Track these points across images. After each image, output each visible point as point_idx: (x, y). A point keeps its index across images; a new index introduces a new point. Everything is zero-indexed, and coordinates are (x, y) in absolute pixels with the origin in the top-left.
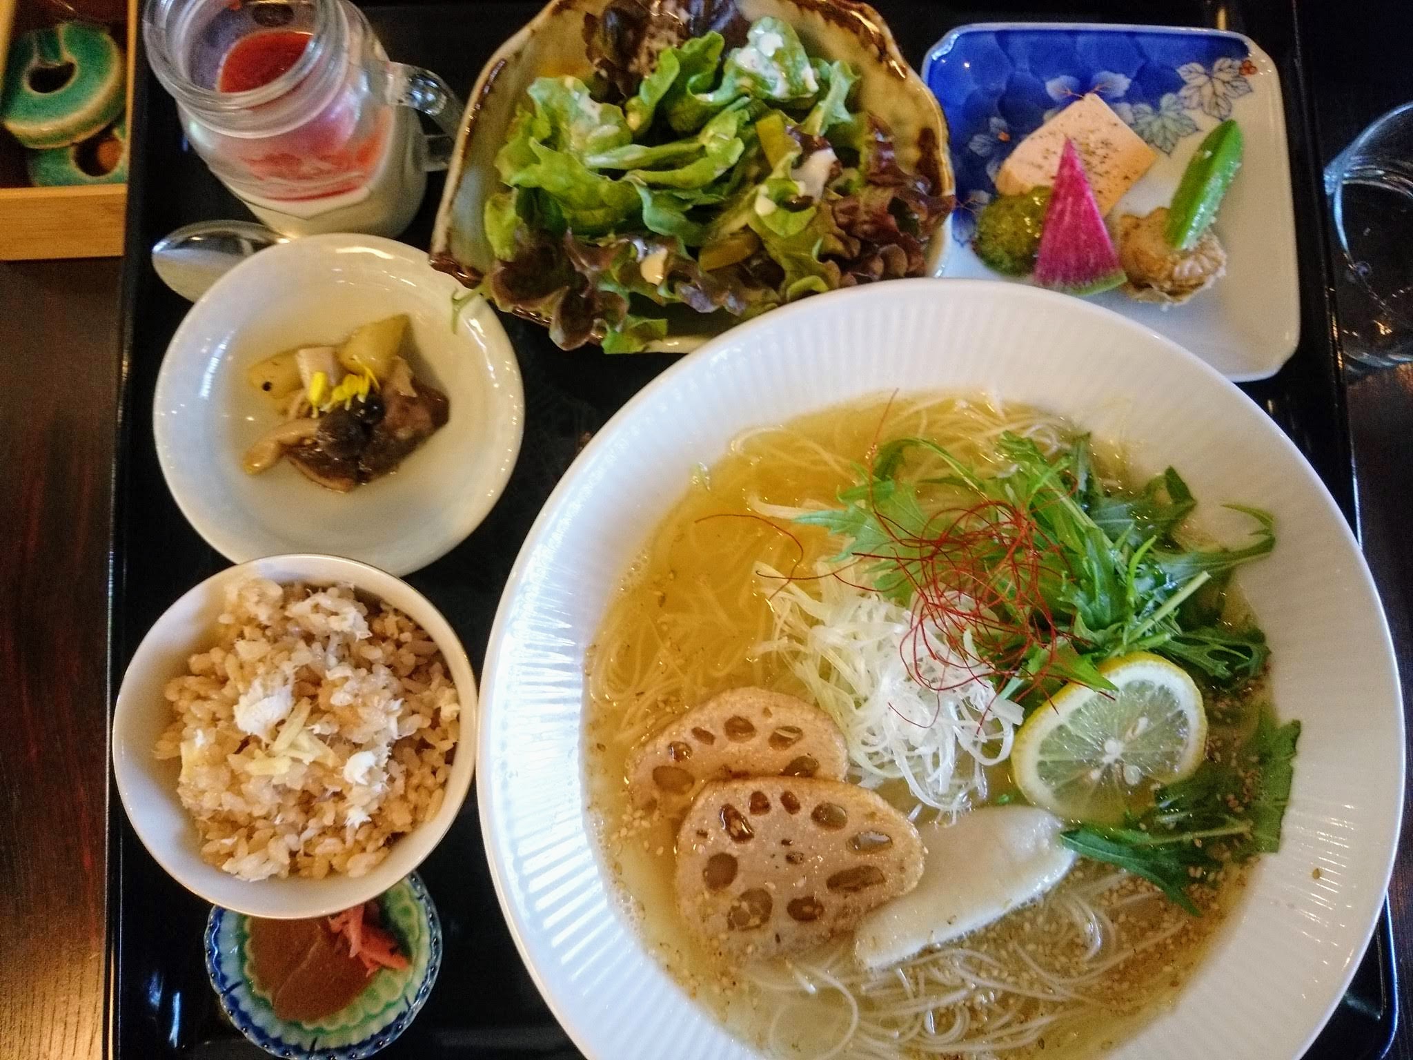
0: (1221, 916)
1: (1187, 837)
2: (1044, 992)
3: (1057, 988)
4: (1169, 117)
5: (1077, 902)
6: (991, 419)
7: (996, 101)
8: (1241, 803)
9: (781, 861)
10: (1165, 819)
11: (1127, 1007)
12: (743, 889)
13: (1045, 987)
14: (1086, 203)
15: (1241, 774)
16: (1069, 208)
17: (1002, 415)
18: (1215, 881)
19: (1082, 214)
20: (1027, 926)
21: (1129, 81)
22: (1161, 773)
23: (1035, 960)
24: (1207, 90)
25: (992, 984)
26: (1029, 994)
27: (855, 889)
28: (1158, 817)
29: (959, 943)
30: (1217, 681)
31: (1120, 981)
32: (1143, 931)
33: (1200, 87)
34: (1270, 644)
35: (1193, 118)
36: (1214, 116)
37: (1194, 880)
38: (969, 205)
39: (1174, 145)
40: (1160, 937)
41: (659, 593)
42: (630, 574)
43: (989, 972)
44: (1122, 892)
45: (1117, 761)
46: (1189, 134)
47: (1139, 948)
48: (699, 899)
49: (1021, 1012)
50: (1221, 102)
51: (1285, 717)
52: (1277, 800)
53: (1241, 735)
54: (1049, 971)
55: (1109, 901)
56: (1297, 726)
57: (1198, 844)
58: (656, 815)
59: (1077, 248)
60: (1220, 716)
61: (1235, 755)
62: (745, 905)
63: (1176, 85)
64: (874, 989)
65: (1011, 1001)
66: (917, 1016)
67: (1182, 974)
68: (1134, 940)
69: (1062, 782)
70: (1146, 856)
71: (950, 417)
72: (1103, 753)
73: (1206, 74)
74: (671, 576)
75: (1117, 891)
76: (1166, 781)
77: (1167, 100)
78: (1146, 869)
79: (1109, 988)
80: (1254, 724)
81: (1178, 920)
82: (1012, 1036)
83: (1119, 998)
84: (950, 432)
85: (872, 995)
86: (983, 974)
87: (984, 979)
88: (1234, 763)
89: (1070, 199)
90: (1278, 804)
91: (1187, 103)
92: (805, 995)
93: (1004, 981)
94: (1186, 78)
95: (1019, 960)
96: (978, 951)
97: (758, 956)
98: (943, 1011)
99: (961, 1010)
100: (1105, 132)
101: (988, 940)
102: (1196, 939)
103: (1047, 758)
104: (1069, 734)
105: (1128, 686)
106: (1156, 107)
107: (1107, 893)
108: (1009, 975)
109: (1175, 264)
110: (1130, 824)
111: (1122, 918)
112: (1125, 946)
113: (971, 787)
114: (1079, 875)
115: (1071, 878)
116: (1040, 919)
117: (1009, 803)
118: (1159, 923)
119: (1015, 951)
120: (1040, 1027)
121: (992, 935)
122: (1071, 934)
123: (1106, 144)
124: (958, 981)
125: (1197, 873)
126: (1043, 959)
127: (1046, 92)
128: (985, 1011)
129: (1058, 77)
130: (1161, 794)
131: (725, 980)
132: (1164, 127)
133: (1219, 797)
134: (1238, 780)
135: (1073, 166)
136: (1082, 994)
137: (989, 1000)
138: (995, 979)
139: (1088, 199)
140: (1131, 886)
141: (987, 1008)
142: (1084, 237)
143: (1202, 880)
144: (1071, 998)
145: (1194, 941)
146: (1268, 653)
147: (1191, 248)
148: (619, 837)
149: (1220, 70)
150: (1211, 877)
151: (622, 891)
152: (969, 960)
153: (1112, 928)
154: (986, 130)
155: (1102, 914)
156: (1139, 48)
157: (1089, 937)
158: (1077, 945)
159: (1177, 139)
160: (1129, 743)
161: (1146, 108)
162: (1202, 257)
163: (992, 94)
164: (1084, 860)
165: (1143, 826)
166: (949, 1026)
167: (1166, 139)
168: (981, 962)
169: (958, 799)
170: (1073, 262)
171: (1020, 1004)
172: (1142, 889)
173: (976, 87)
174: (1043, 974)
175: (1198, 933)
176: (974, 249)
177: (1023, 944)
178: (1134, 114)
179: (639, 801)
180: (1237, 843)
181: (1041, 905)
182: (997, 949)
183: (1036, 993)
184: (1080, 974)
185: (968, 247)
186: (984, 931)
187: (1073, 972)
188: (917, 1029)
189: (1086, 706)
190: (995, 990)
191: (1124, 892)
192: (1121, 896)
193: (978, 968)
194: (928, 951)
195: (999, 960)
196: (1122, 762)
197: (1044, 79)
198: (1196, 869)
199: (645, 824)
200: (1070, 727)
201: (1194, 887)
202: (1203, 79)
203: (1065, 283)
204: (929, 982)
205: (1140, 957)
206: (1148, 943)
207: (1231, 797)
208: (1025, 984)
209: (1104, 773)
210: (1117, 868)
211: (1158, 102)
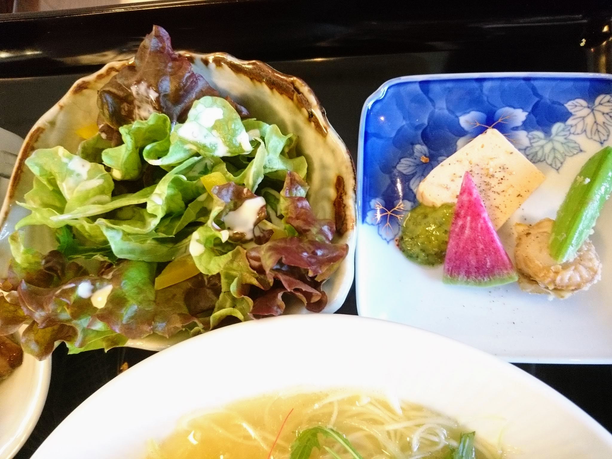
4: (558, 141)
6: (390, 415)
7: (420, 132)
14: (482, 221)
16: (468, 225)
17: (399, 412)
19: (479, 230)
21: (526, 114)
24: (590, 120)
33: (583, 118)
35: (578, 142)
36: (595, 140)
38: (395, 212)
39: (562, 163)
46: (574, 154)
50: (600, 129)
59: (476, 254)
63: (564, 116)
71: (355, 409)
73: (589, 107)
77: (557, 127)
84: (355, 423)
89: (469, 218)
91: (572, 130)
94: (571, 111)
100: (503, 160)
106: (547, 133)
109: (557, 273)
123: (503, 168)
127: (459, 124)
129: (469, 113)
132: (554, 149)
135: (470, 194)
139: (484, 219)
142: (481, 246)
147: (571, 260)
149: (600, 104)
154: (411, 155)
156: (534, 89)
159: (565, 160)
161: (539, 134)
162: (581, 268)
163: (417, 128)
167: (555, 157)
170: (473, 262)
173: (404, 123)
176: (398, 245)
178: (530, 139)
185: (393, 244)
197: (458, 114)
202: (586, 111)
203: (468, 277)
211: (550, 130)
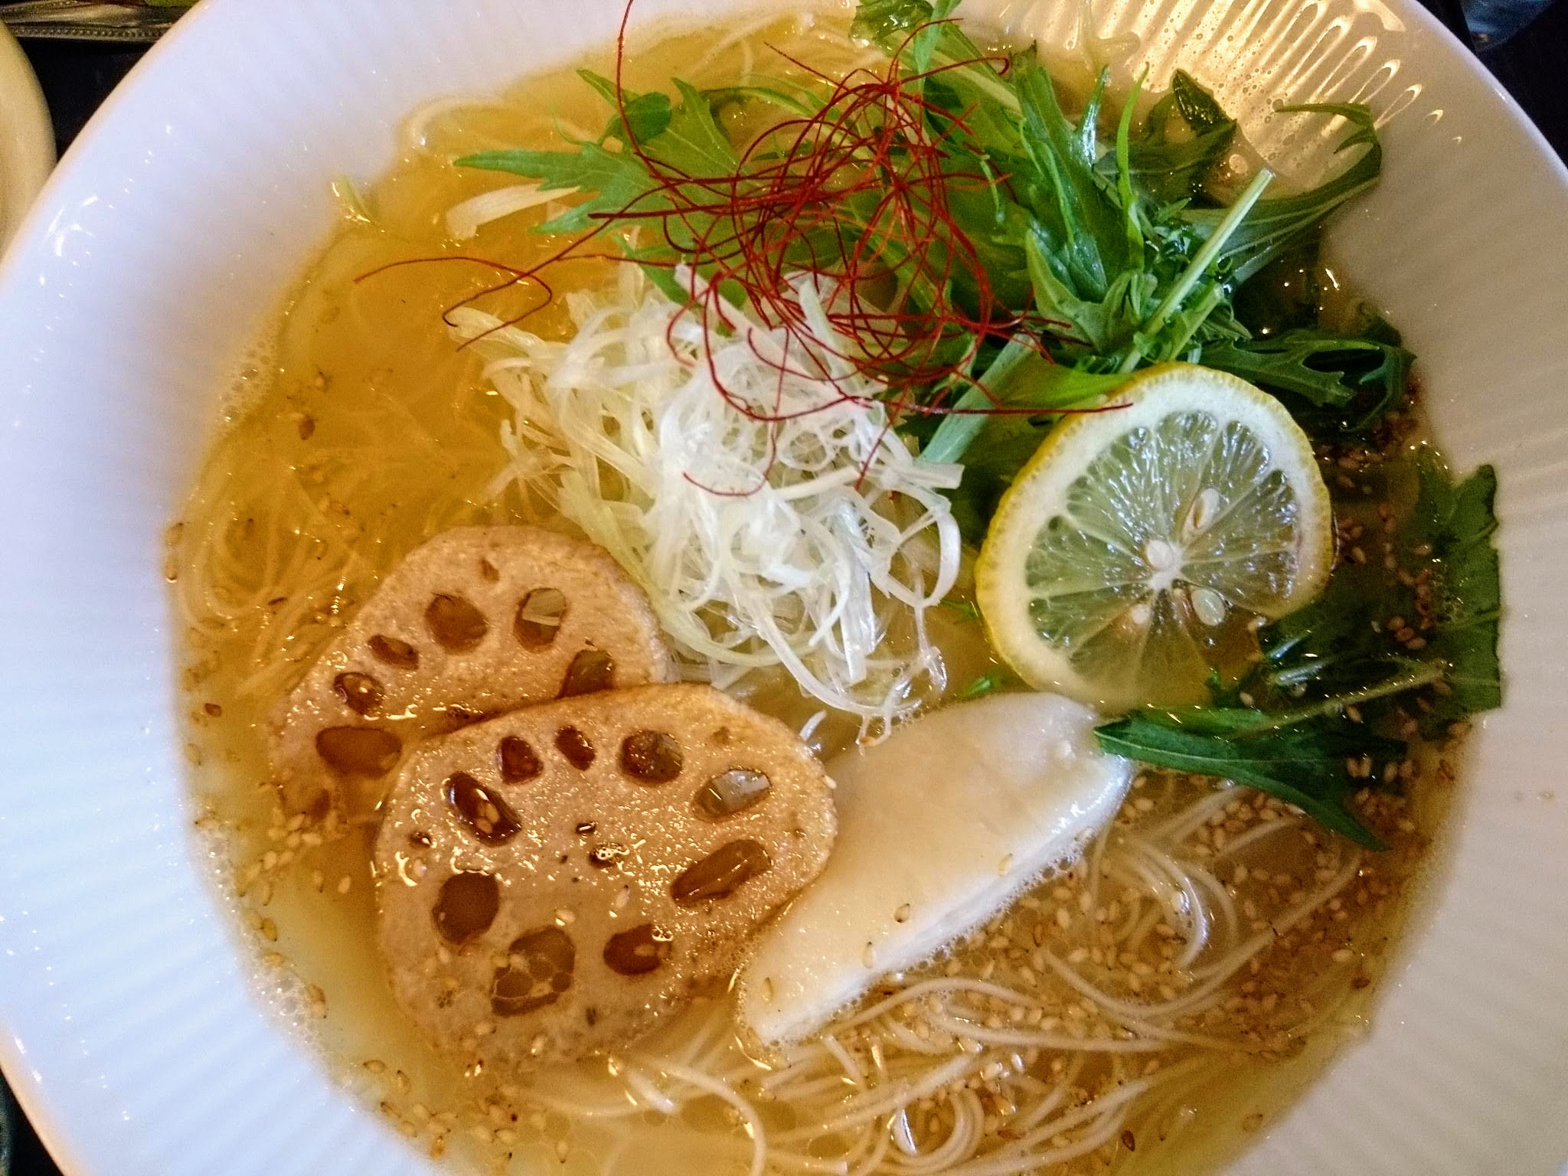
0: (1421, 843)
1: (1332, 706)
2: (1115, 1038)
3: (1142, 1027)
5: (1150, 857)
8: (1418, 634)
9: (579, 867)
10: (1285, 678)
11: (1278, 1042)
12: (514, 932)
13: (1116, 1029)
15: (1408, 580)
18: (1398, 779)
20: (1063, 917)
22: (1264, 597)
23: (1089, 979)
25: (1014, 1038)
26: (1090, 1046)
27: (724, 894)
28: (1271, 677)
29: (936, 967)
30: (1332, 411)
31: (1259, 996)
32: (1284, 894)
34: (1410, 344)
37: (1360, 783)
40: (1315, 901)
41: (297, 416)
42: (239, 388)
43: (1005, 1015)
44: (1229, 825)
45: (1175, 583)
47: (1283, 924)
48: (429, 966)
49: (1079, 1083)
51: (1463, 466)
52: (1480, 612)
53: (1395, 513)
54: (1119, 995)
55: (1211, 844)
56: (1487, 475)
57: (1355, 715)
58: (331, 820)
60: (1349, 483)
61: (1388, 547)
62: (518, 962)
64: (787, 1083)
65: (1057, 1066)
66: (879, 1123)
67: (1371, 965)
68: (1272, 911)
69: (1083, 638)
70: (1263, 753)
72: (1147, 569)
74: (319, 382)
75: (1222, 825)
76: (1276, 612)
78: (1268, 775)
79: (1239, 1011)
80: (1413, 489)
81: (1345, 860)
82: (1068, 1133)
83: (1258, 1026)
85: (786, 1096)
86: (995, 1022)
87: (997, 1030)
88: (1390, 563)
90: (1483, 618)
92: (654, 1117)
93: (1036, 1029)
95: (1060, 984)
96: (976, 976)
97: (555, 1056)
98: (927, 1105)
99: (962, 1097)
101: (994, 954)
102: (1384, 892)
103: (1044, 593)
104: (1075, 538)
105: (1167, 424)
107: (1204, 834)
108: (1045, 1015)
110: (1222, 699)
111: (1241, 874)
112: (1255, 926)
113: (916, 670)
114: (1145, 804)
115: (1131, 812)
116: (1086, 901)
117: (992, 690)
118: (1311, 872)
119: (1049, 969)
120: (1120, 1107)
121: (999, 943)
122: (1151, 919)
124: (946, 1043)
125: (1363, 768)
126: (1103, 975)
128: (1010, 1094)
130: (1271, 635)
131: (496, 1114)
133: (1376, 626)
134: (1406, 592)
136: (1190, 1030)
137: (1014, 1072)
138: (1020, 1027)
140: (1245, 813)
141: (1013, 1087)
143: (1373, 784)
144: (1169, 1041)
145: (1380, 897)
146: (1409, 359)
148: (263, 872)
150: (1390, 772)
151: (276, 970)
152: (961, 998)
153: (1226, 896)
155: (1201, 872)
157: (1183, 918)
158: (1165, 939)
160: (1193, 545)
164: (1146, 774)
165: (1247, 698)
166: (946, 1134)
168: (987, 997)
169: (893, 694)
171: (1075, 1070)
172: (1268, 814)
174: (1107, 1002)
175: (1385, 882)
177: (1061, 952)
179: (296, 799)
180: (1425, 706)
181: (1083, 871)
182: (1015, 968)
183: (1103, 1043)
184: (1179, 992)
186: (981, 937)
187: (1167, 992)
188: (882, 1149)
189: (1092, 470)
190: (1022, 1050)
191: (1232, 825)
192: (1231, 835)
193: (984, 1011)
194: (881, 991)
195: (1020, 989)
196: (1186, 584)
198: (1359, 762)
199: (311, 839)
200: (1070, 518)
201: (1363, 796)
204: (893, 1054)
205: (1286, 943)
206: (1299, 912)
207: (1398, 622)
208: (1078, 1031)
209: (1156, 609)
210: (1214, 779)
